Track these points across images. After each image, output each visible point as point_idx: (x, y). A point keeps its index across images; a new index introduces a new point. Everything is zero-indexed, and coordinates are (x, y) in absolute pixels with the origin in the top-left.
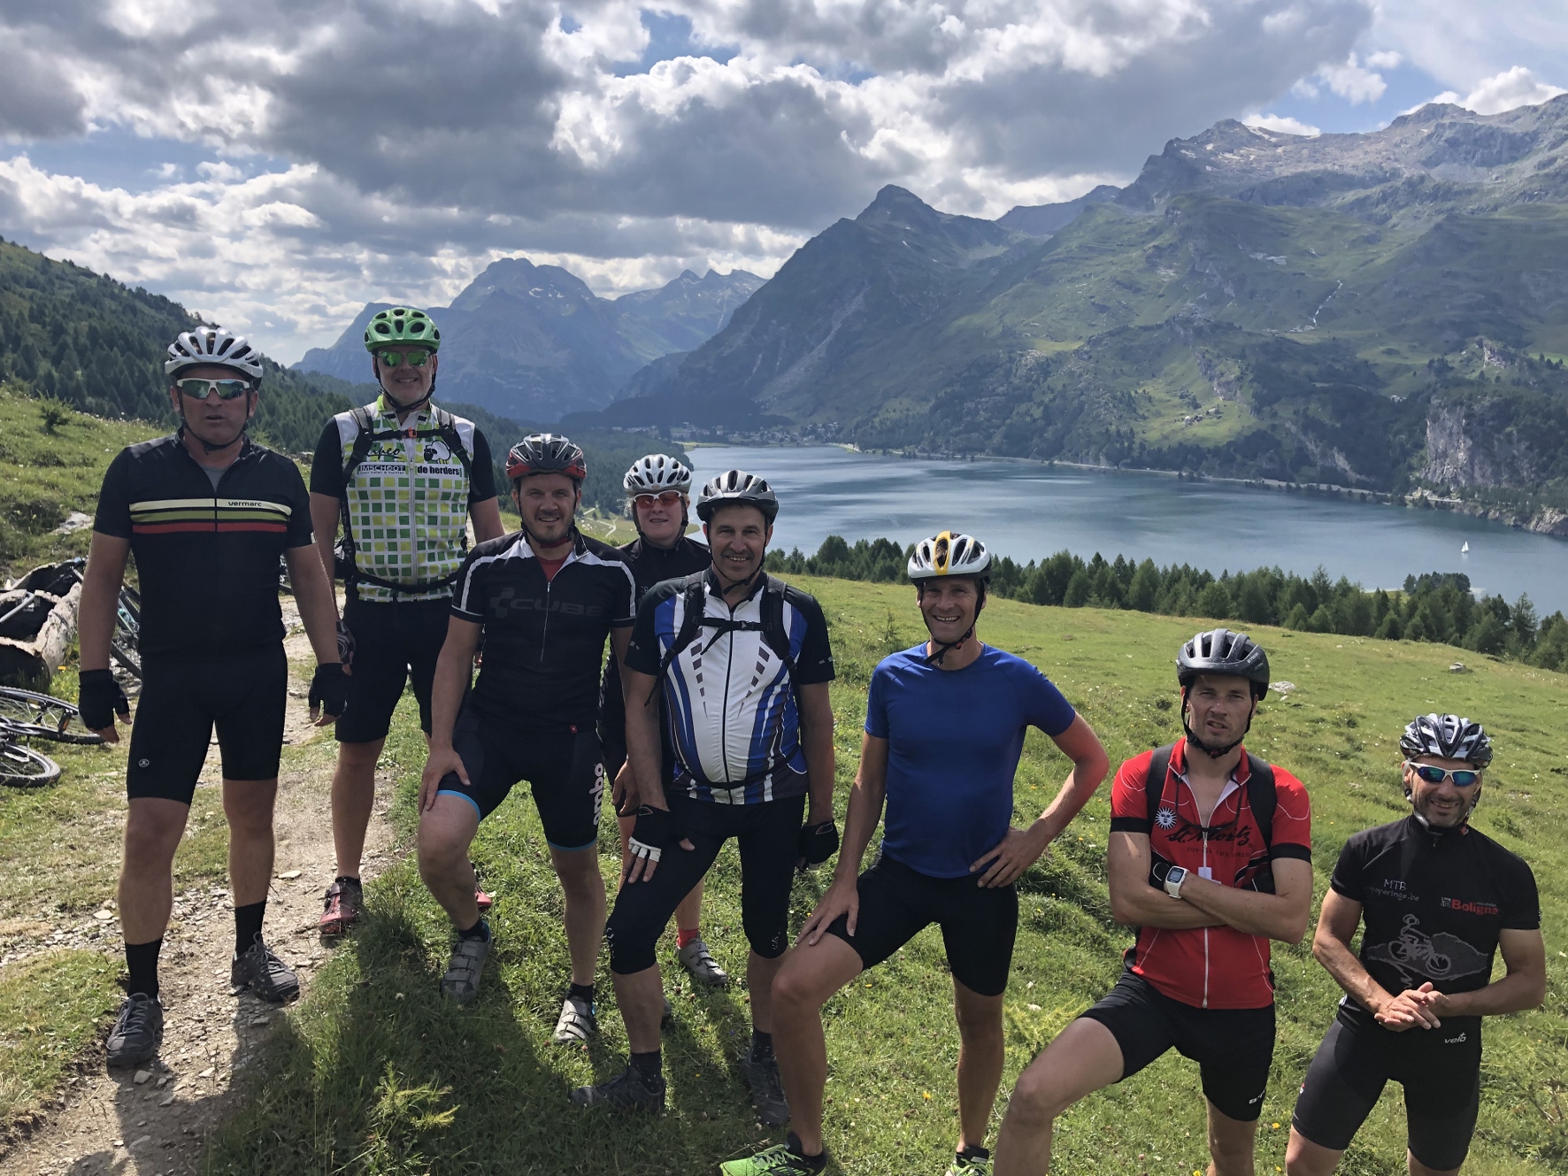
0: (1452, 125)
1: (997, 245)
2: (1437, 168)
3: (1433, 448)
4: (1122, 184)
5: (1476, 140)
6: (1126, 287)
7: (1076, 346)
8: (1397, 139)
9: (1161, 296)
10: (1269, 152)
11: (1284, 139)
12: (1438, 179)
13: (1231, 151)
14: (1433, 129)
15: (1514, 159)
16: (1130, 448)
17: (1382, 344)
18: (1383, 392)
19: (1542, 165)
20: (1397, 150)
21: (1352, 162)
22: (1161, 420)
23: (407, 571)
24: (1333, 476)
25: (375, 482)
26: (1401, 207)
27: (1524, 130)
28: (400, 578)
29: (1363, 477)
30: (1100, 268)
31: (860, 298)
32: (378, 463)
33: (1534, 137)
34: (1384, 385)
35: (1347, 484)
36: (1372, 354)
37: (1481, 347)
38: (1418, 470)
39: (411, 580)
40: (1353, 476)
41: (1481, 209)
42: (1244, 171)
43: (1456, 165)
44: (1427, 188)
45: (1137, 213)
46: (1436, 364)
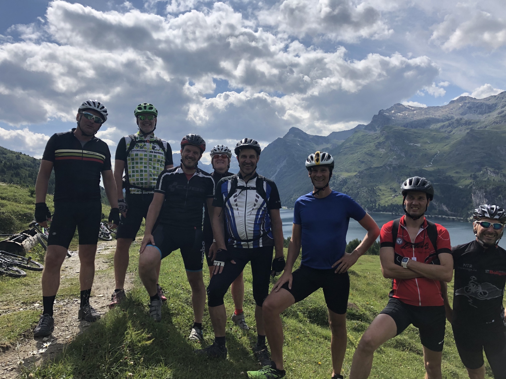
0: (469, 103)
1: (327, 144)
2: (466, 115)
3: (475, 202)
4: (366, 124)
5: (477, 107)
6: (370, 155)
7: (355, 174)
8: (452, 107)
9: (381, 157)
10: (412, 113)
11: (416, 109)
12: (466, 119)
13: (400, 113)
14: (463, 104)
15: (490, 112)
16: (375, 206)
17: (454, 170)
18: (456, 185)
19: (500, 113)
20: (452, 111)
21: (438, 115)
22: (384, 196)
23: (146, 183)
24: (442, 212)
25: (137, 155)
26: (455, 128)
27: (492, 103)
28: (144, 186)
29: (453, 213)
30: (361, 150)
31: (285, 161)
32: (138, 149)
33: (496, 105)
34: (456, 183)
35: (447, 215)
36: (451, 174)
37: (487, 170)
38: (471, 210)
39: (147, 186)
40: (449, 212)
41: (481, 128)
42: (404, 118)
43: (471, 114)
44: (463, 121)
45: (372, 133)
46: (472, 176)
